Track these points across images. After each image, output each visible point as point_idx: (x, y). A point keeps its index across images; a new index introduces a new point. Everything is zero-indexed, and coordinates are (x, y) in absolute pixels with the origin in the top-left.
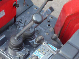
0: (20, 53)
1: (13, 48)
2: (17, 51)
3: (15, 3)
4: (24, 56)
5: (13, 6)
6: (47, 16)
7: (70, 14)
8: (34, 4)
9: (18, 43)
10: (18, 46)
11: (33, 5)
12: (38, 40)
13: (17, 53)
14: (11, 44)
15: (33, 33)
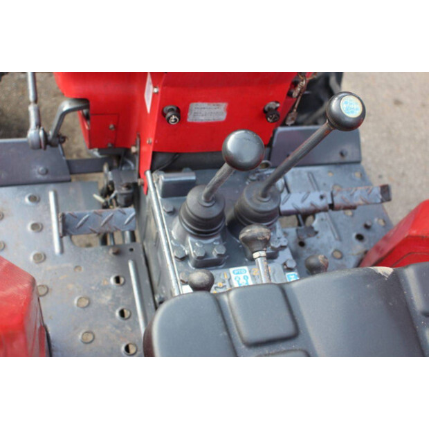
0: (193, 244)
1: (185, 220)
2: (191, 235)
3: (274, 107)
4: (199, 258)
5: (265, 112)
6: (360, 205)
7: (420, 234)
8: (363, 163)
9: (202, 213)
10: (197, 219)
11: (358, 162)
12: (250, 235)
13: (189, 239)
14: (185, 209)
15: (265, 215)
